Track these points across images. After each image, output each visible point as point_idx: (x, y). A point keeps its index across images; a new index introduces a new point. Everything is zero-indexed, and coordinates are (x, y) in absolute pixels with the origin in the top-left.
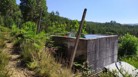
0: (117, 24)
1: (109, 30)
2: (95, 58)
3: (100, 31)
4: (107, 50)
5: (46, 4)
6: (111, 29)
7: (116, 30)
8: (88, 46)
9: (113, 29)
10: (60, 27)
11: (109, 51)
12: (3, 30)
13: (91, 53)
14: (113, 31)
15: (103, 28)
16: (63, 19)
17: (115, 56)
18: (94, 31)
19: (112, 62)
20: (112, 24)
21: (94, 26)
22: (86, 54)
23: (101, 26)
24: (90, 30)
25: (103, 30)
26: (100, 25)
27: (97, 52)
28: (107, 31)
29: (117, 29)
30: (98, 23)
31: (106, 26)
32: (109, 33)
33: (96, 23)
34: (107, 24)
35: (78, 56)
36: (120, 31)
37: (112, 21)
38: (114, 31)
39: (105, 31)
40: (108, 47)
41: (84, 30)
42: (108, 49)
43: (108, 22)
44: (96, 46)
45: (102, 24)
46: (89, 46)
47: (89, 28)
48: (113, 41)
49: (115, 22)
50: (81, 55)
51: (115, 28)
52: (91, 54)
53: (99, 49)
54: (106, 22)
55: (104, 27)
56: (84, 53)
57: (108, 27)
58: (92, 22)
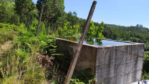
0: (144, 28)
1: (134, 35)
2: (109, 74)
3: (123, 35)
4: (127, 64)
5: (64, 3)
6: (136, 33)
7: (143, 36)
8: (97, 56)
9: (139, 34)
10: (72, 29)
11: (131, 65)
12: (16, 29)
13: (102, 67)
14: (138, 37)
15: (127, 33)
16: (82, 21)
17: (138, 72)
18: (116, 35)
19: (133, 80)
20: (138, 28)
21: (116, 30)
22: (95, 68)
23: (125, 30)
24: (111, 34)
25: (126, 34)
26: (123, 29)
27: (111, 65)
28: (131, 36)
29: (144, 34)
30: (121, 26)
31: (131, 30)
32: (134, 38)
33: (119, 26)
34: (132, 28)
35: (84, 68)
36: (147, 37)
37: (138, 25)
38: (140, 36)
39: (129, 36)
40: (129, 59)
41: (101, 33)
42: (128, 62)
43: (133, 26)
44: (110, 57)
45: (126, 27)
46: (99, 57)
47: (111, 31)
48: (137, 51)
49: (141, 27)
50: (88, 68)
51: (141, 33)
52: (101, 69)
53: (114, 61)
54: (131, 26)
55: (129, 31)
56: (93, 66)
57: (132, 31)
58: (114, 25)
